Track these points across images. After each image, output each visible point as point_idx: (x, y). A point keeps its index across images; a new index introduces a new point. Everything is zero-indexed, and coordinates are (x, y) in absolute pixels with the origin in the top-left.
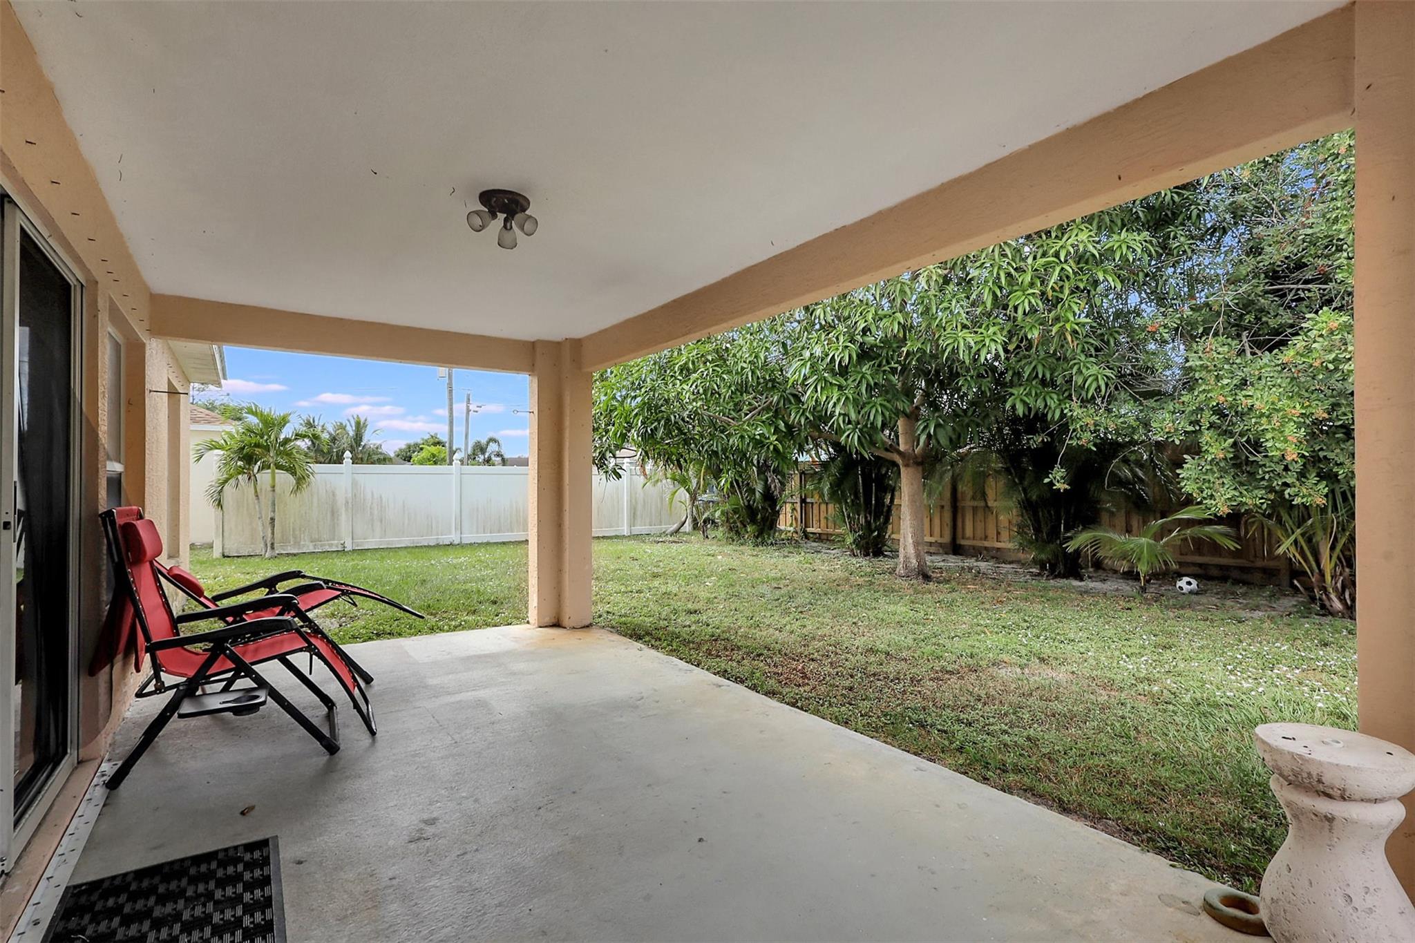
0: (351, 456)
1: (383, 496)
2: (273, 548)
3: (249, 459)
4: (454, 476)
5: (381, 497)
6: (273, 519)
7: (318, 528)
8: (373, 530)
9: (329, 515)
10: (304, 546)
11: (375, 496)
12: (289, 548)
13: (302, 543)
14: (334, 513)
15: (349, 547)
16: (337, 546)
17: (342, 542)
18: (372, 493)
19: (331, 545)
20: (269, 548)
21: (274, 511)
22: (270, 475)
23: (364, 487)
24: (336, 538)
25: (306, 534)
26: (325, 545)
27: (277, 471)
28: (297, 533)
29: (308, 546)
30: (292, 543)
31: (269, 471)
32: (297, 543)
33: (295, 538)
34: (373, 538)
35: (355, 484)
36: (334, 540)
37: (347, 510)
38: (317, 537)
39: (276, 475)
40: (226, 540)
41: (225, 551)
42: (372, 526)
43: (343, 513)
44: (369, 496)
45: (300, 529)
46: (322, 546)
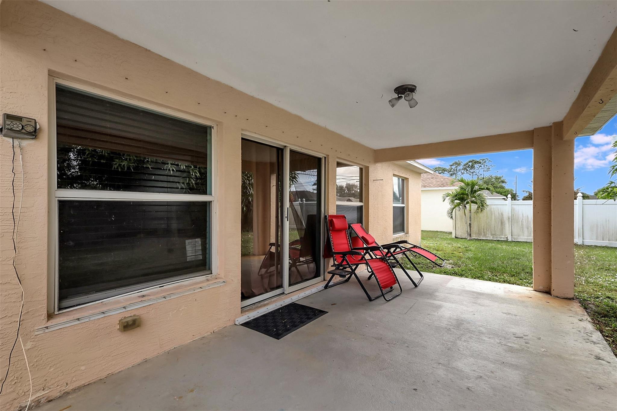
0: (511, 197)
1: (529, 216)
2: (470, 236)
3: (462, 199)
4: (578, 205)
5: (528, 216)
6: (470, 224)
7: (495, 229)
8: (523, 232)
9: (500, 224)
10: (488, 236)
11: (524, 215)
12: (481, 237)
13: (487, 235)
14: (502, 223)
15: (510, 239)
16: (504, 238)
17: (507, 237)
18: (523, 214)
19: (500, 238)
20: (469, 236)
21: (471, 221)
22: (469, 206)
23: (518, 211)
24: (504, 234)
25: (489, 231)
26: (498, 237)
27: (472, 204)
28: (485, 231)
29: (490, 237)
30: (483, 235)
31: (469, 204)
32: (485, 235)
33: (484, 232)
34: (523, 235)
35: (513, 210)
36: (502, 235)
37: (509, 222)
38: (494, 233)
39: (472, 206)
40: (457, 231)
41: (456, 235)
42: (523, 230)
43: (507, 223)
44: (521, 216)
45: (486, 229)
46: (496, 237)
